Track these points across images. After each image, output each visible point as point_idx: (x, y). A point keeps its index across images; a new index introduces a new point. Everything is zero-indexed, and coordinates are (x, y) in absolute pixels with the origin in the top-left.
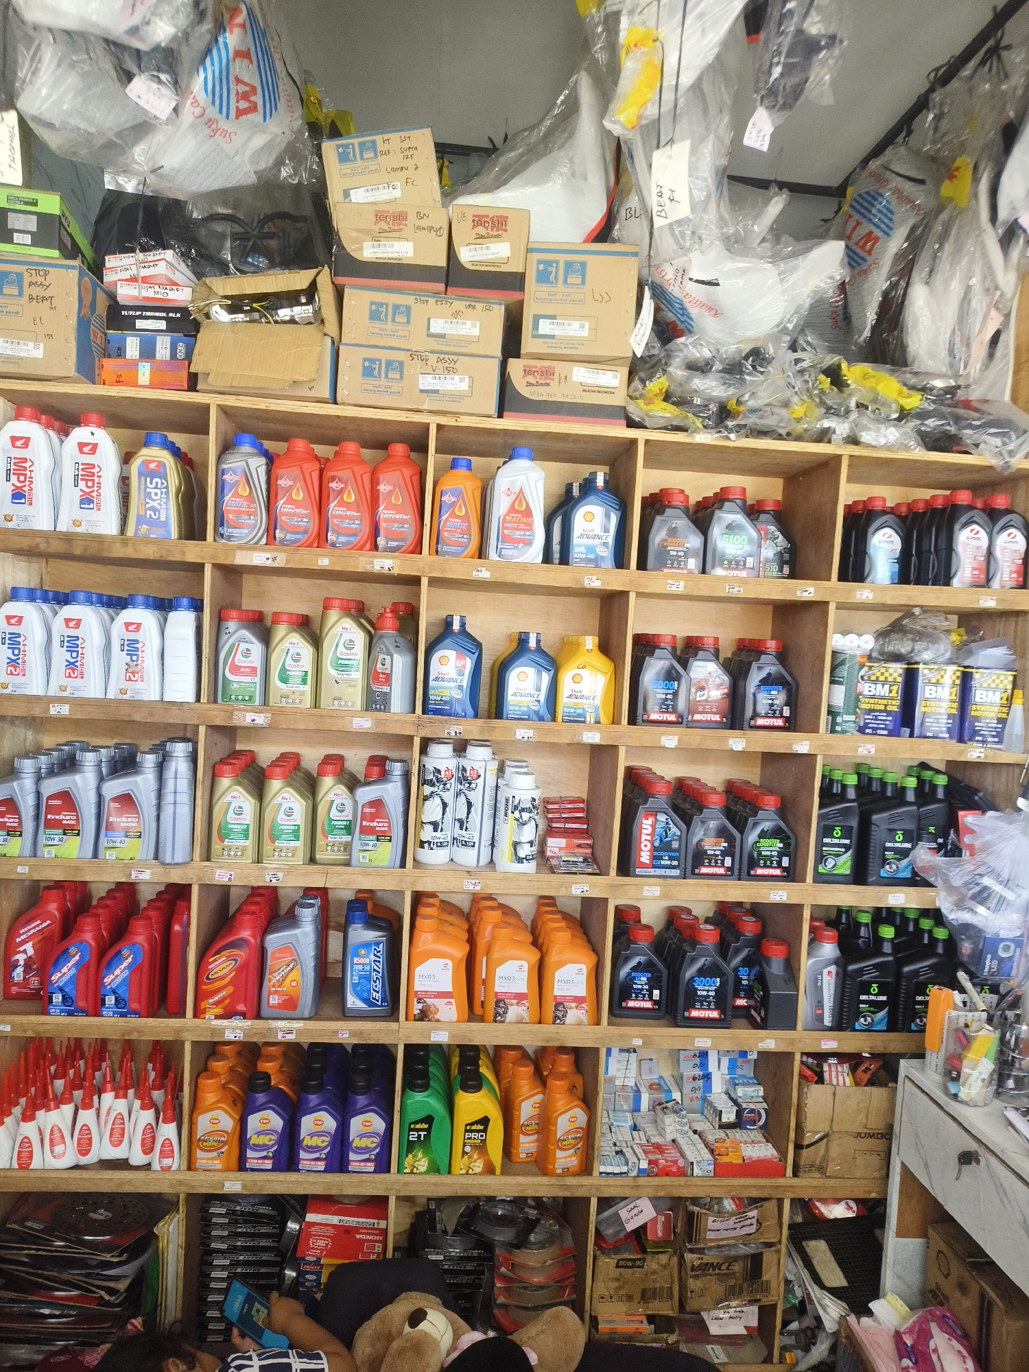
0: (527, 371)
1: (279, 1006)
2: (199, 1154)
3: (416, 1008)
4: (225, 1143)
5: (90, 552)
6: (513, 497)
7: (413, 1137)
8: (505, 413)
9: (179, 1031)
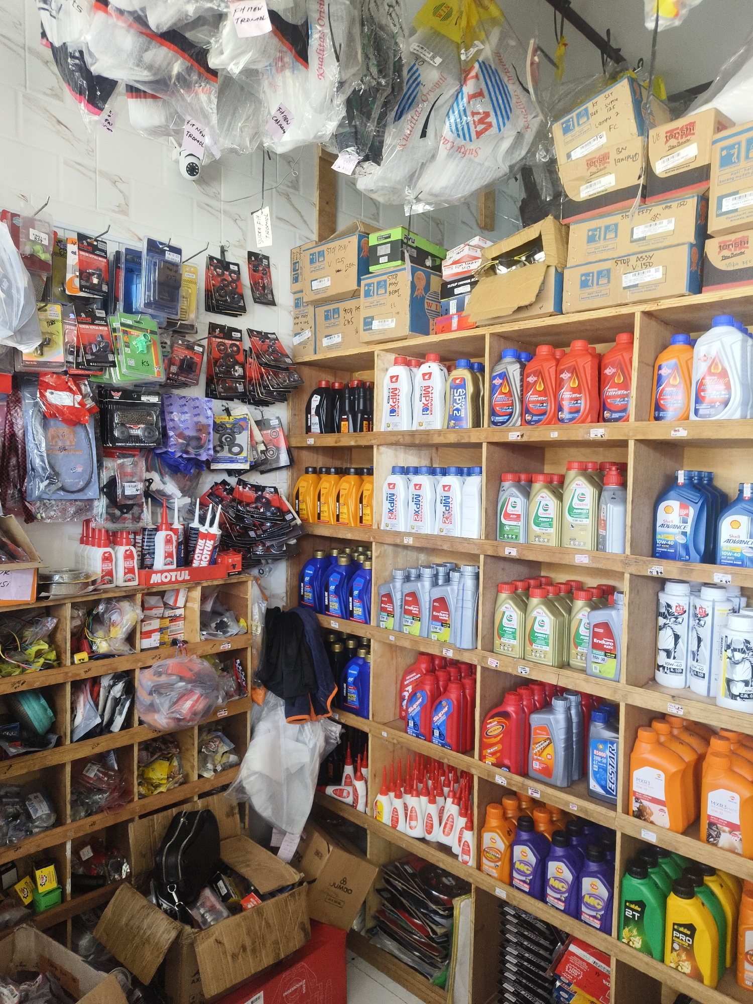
0: (722, 247)
1: (540, 771)
2: (484, 861)
3: (635, 806)
4: (500, 860)
5: (423, 441)
6: (710, 362)
7: (629, 913)
8: (704, 289)
9: (469, 766)
